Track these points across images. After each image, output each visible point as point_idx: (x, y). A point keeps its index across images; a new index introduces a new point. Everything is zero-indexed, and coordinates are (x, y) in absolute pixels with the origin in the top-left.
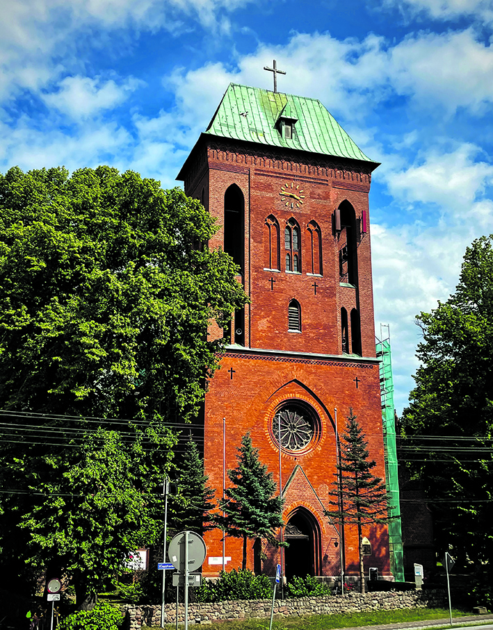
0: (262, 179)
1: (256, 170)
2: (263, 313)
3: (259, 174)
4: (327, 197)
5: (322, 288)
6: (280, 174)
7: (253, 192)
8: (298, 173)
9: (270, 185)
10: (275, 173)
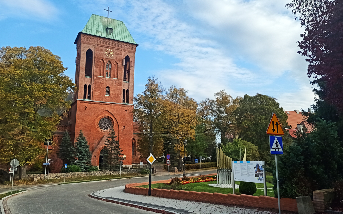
0: (99, 48)
1: (97, 44)
2: (97, 90)
3: (99, 46)
4: (121, 54)
5: (117, 83)
6: (106, 46)
7: (96, 52)
8: (112, 46)
9: (102, 50)
10: (104, 46)
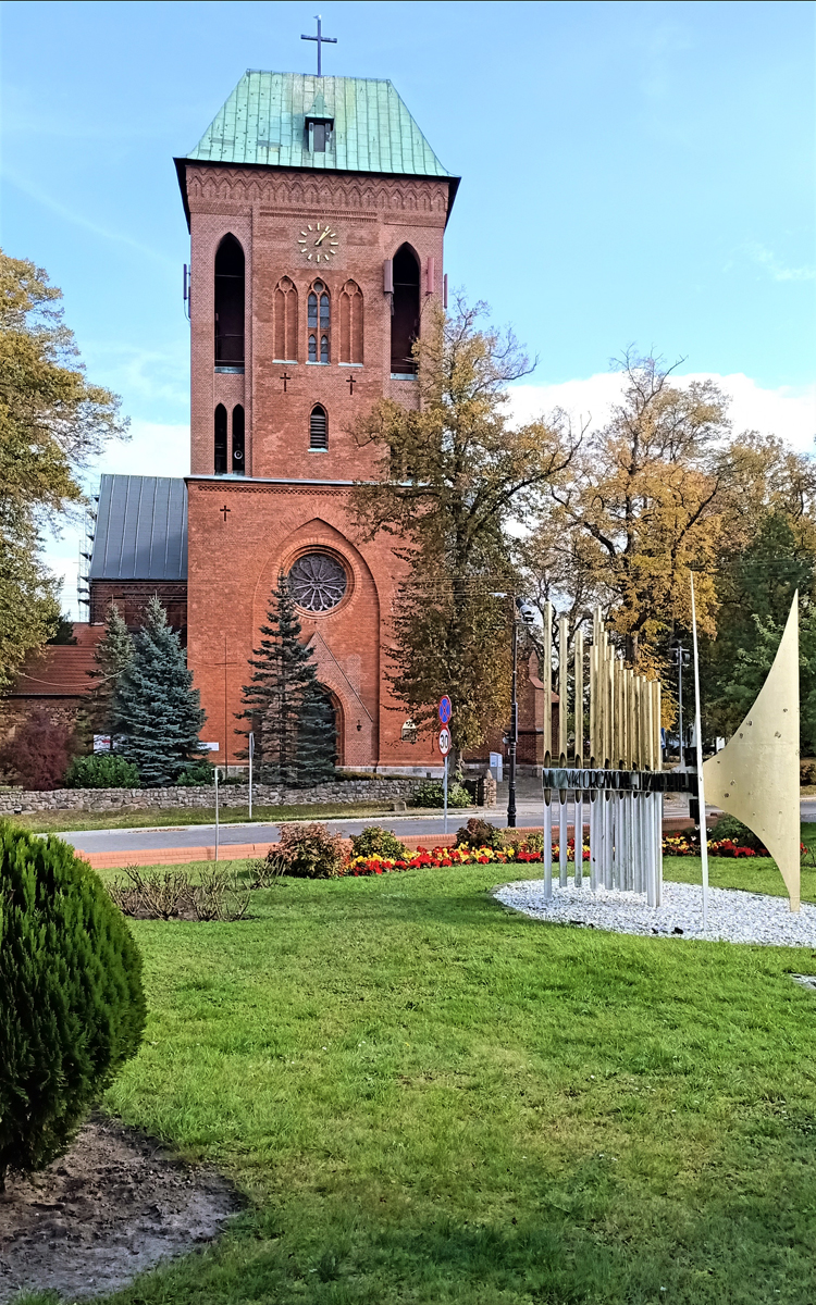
0: (271, 222)
1: (262, 208)
2: (270, 427)
3: (267, 214)
4: (374, 242)
5: (361, 384)
6: (300, 210)
7: (257, 244)
8: (329, 207)
9: (283, 230)
10: (293, 210)
